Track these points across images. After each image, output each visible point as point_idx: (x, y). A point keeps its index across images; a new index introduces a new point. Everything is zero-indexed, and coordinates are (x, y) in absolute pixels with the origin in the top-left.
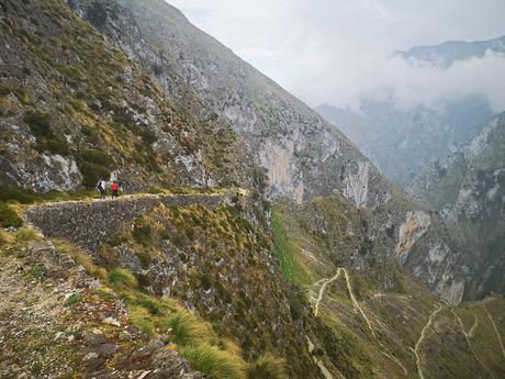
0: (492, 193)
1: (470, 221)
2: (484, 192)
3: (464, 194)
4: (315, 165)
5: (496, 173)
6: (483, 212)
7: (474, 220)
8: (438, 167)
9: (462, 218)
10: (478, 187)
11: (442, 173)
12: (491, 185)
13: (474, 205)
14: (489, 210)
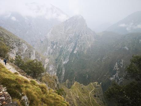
0: (54, 47)
1: (51, 54)
2: (53, 47)
3: (49, 48)
4: (22, 55)
5: (55, 42)
6: (53, 52)
7: (52, 54)
8: (41, 41)
9: (49, 54)
10: (52, 46)
11: (42, 42)
12: (54, 45)
13: (51, 51)
14: (54, 51)
